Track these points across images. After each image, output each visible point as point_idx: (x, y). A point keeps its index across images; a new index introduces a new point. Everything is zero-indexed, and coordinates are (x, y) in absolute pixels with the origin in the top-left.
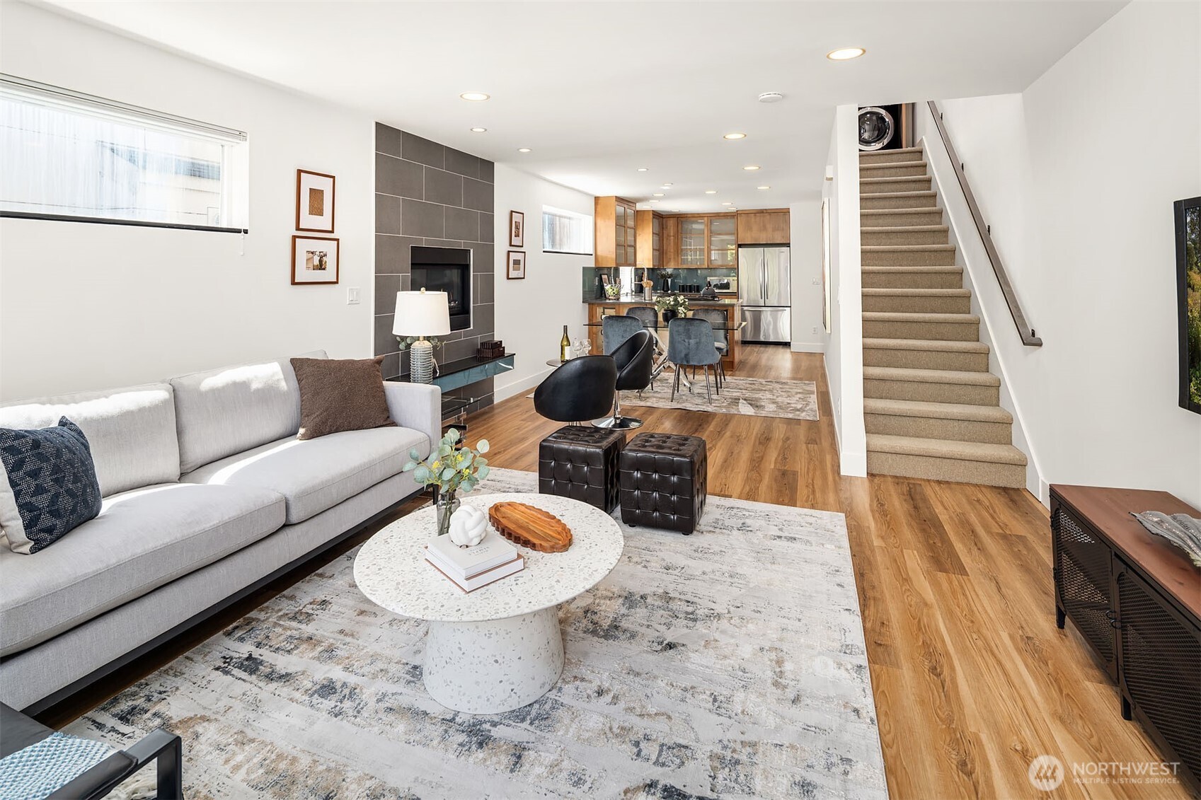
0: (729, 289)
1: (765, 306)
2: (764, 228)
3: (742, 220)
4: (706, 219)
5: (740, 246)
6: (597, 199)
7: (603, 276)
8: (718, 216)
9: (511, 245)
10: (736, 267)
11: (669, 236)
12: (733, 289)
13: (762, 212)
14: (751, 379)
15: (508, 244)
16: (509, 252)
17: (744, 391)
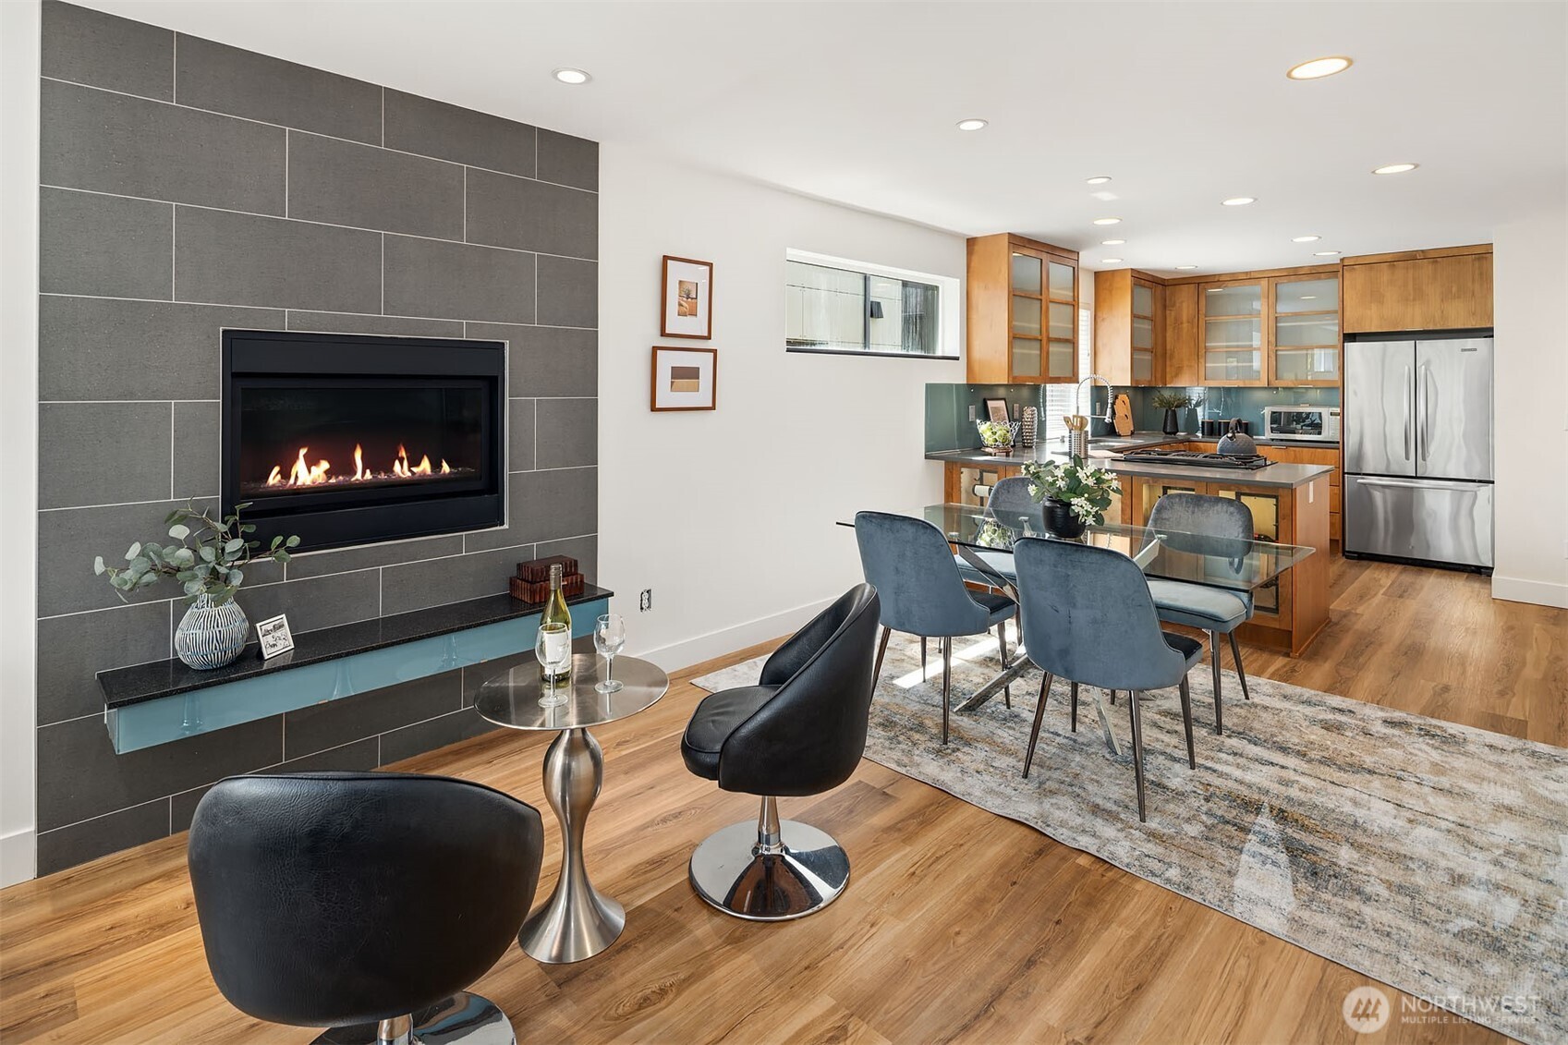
0: (1320, 433)
1: (1416, 477)
2: (1419, 294)
3: (1355, 280)
4: (1264, 282)
5: (1351, 337)
6: (971, 242)
7: (990, 404)
8: (1295, 274)
9: (663, 334)
10: (1340, 384)
11: (1178, 322)
12: (1329, 432)
13: (1411, 258)
14: (1336, 701)
15: (656, 330)
16: (655, 349)
17: (1291, 761)
